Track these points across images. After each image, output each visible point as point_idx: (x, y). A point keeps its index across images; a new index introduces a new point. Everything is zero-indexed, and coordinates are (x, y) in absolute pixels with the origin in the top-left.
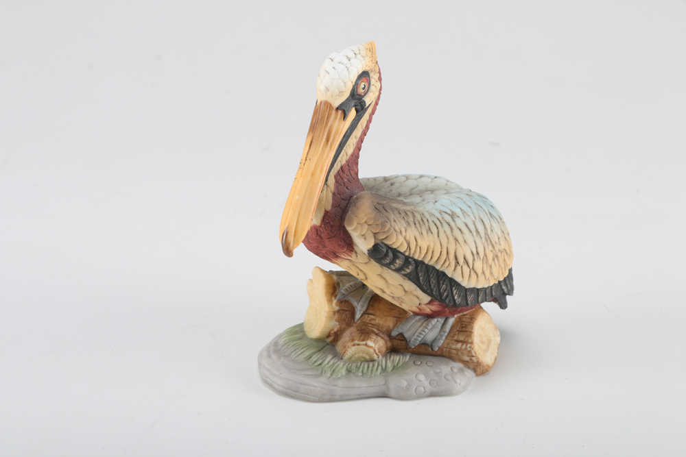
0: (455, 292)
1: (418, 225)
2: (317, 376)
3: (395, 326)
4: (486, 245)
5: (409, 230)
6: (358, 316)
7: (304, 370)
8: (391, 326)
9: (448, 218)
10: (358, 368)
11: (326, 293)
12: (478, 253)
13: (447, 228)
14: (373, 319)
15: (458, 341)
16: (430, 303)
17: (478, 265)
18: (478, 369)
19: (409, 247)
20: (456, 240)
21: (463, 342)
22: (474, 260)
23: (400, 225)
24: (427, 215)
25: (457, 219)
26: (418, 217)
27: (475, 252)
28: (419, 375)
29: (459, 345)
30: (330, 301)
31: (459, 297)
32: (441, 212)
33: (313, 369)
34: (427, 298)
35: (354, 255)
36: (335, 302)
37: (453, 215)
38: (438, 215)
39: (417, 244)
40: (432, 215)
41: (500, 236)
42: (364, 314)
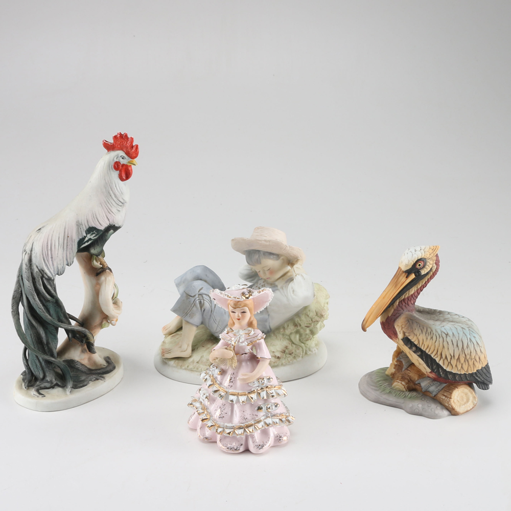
0: (441, 371)
1: (427, 335)
2: (376, 390)
3: (418, 380)
4: (461, 353)
5: (421, 335)
6: (403, 369)
7: (373, 386)
8: (416, 379)
9: (444, 336)
10: (395, 392)
11: (393, 355)
12: (454, 356)
13: (441, 339)
14: (409, 373)
15: (444, 396)
16: (430, 372)
17: (454, 362)
18: (453, 412)
19: (419, 343)
20: (444, 347)
21: (446, 396)
22: (451, 358)
23: (417, 332)
24: (434, 331)
25: (448, 337)
26: (429, 330)
27: (452, 355)
28: (419, 405)
29: (444, 397)
30: (393, 359)
31: (443, 374)
32: (442, 332)
33: (376, 387)
34: (429, 370)
35: (397, 339)
36: (396, 360)
37: (447, 335)
38: (440, 333)
39: (423, 343)
40: (436, 331)
41: (472, 351)
42: (406, 369)
